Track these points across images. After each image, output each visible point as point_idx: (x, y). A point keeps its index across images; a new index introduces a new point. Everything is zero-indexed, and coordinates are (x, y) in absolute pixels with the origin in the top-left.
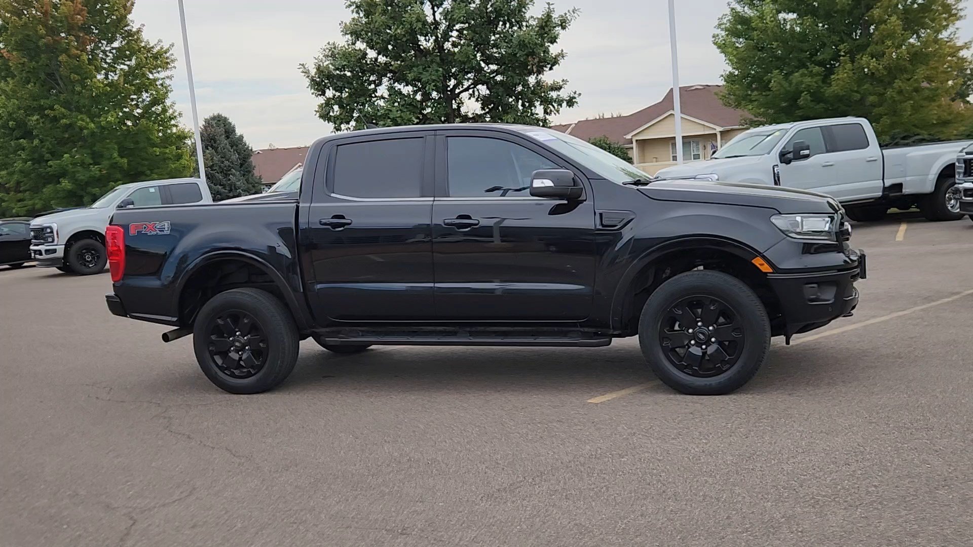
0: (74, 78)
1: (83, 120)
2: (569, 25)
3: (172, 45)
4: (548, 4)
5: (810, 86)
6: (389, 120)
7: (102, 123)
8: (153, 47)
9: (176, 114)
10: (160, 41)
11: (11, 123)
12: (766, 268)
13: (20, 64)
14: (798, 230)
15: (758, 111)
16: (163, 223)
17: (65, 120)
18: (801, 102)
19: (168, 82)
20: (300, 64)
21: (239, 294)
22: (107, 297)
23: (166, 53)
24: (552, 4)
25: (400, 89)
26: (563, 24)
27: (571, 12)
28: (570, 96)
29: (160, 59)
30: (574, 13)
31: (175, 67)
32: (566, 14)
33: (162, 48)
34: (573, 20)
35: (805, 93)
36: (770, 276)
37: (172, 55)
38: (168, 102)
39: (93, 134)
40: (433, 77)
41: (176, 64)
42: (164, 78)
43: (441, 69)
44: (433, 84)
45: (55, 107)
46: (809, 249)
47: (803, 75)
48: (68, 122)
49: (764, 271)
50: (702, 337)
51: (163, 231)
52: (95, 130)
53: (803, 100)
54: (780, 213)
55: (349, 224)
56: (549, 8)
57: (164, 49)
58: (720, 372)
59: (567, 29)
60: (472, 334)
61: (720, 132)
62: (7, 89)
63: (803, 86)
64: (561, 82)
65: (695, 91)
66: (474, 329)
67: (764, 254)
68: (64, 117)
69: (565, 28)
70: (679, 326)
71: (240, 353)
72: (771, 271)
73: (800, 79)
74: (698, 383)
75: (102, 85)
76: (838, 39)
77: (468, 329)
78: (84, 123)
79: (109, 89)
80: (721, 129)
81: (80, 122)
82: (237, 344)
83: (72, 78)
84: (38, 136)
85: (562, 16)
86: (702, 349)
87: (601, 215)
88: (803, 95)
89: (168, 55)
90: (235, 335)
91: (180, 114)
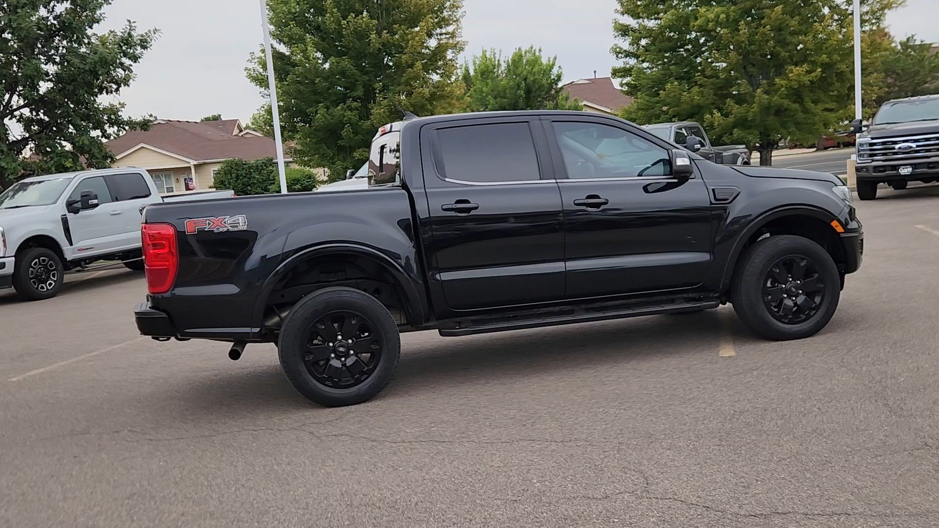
2: (151, 45)
4: (129, 21)
5: (350, 119)
12: (840, 229)
15: (305, 141)
16: (237, 217)
18: (344, 133)
21: (344, 292)
22: (136, 313)
24: (134, 22)
26: (144, 44)
27: (152, 32)
28: (144, 119)
30: (154, 33)
32: (146, 33)
34: (153, 40)
35: (348, 125)
36: (842, 235)
47: (342, 108)
49: (839, 231)
50: (794, 290)
51: (237, 226)
53: (346, 131)
54: (836, 185)
55: (476, 208)
56: (131, 26)
58: (808, 317)
59: (149, 49)
60: (588, 311)
61: (194, 165)
63: (345, 119)
64: (118, 104)
65: (158, 126)
66: (589, 306)
67: (836, 217)
69: (147, 48)
70: (771, 284)
71: (343, 359)
72: (842, 230)
73: (341, 112)
74: (794, 329)
76: (368, 79)
77: (584, 307)
80: (196, 163)
82: (341, 349)
85: (142, 36)
86: (793, 300)
87: (713, 190)
88: (346, 126)
90: (337, 340)
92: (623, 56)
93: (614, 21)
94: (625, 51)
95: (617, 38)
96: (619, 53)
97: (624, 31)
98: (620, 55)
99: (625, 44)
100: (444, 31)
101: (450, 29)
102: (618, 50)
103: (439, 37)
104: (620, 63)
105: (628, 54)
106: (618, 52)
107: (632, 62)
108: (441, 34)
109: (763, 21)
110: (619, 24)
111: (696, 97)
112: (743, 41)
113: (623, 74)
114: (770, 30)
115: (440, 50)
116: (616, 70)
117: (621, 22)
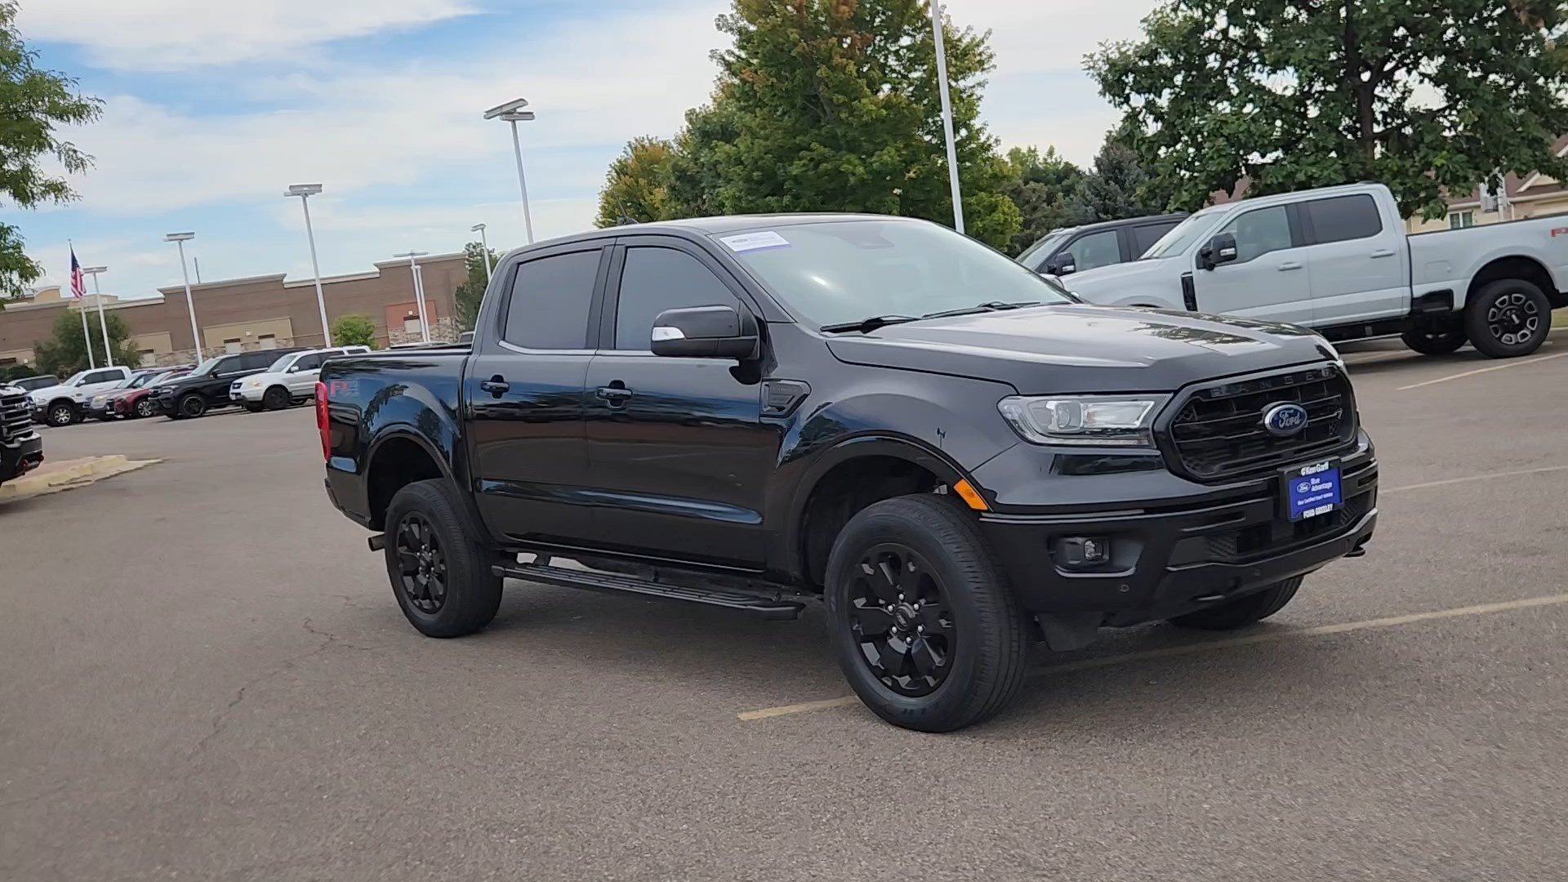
0: (838, 99)
1: (849, 162)
3: (989, 32)
6: (1221, 139)
7: (874, 165)
8: (960, 40)
9: (992, 141)
10: (969, 28)
11: (755, 174)
12: (976, 502)
13: (766, 86)
14: (1054, 427)
17: (825, 165)
19: (978, 92)
20: (1085, 56)
21: (418, 489)
23: (978, 45)
25: (1258, 81)
29: (965, 57)
31: (994, 66)
33: (973, 39)
36: (987, 518)
37: (988, 48)
38: (976, 123)
39: (863, 182)
40: (1310, 55)
41: (993, 61)
42: (974, 87)
43: (1332, 38)
44: (1311, 67)
45: (812, 145)
46: (1072, 465)
48: (829, 167)
49: (973, 507)
50: (902, 620)
51: (354, 392)
52: (865, 177)
54: (1019, 394)
57: (977, 40)
58: (926, 690)
62: (754, 124)
67: (972, 474)
68: (826, 159)
72: (985, 507)
74: (899, 705)
75: (874, 108)
78: (851, 167)
79: (884, 112)
81: (845, 166)
82: (423, 563)
83: (835, 101)
84: (790, 189)
86: (906, 643)
87: (767, 388)
89: (981, 49)
91: (997, 141)
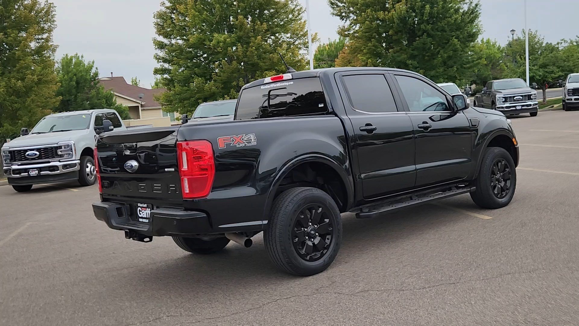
36: (516, 147)
50: (500, 179)
51: (250, 142)
55: (376, 129)
71: (313, 240)
82: (311, 232)
86: (500, 185)
87: (470, 120)
90: (308, 226)
92: (161, 61)
93: (153, 39)
94: (163, 58)
95: (157, 50)
96: (160, 59)
97: (161, 46)
98: (160, 60)
99: (162, 54)
100: (40, 37)
101: (45, 36)
102: (158, 57)
103: (38, 41)
104: (158, 66)
105: (165, 61)
106: (157, 58)
107: (166, 66)
108: (39, 39)
109: (250, 44)
110: (158, 41)
111: (213, 88)
112: (240, 55)
113: (162, 72)
114: (255, 50)
115: (39, 51)
116: (157, 70)
117: (159, 40)
